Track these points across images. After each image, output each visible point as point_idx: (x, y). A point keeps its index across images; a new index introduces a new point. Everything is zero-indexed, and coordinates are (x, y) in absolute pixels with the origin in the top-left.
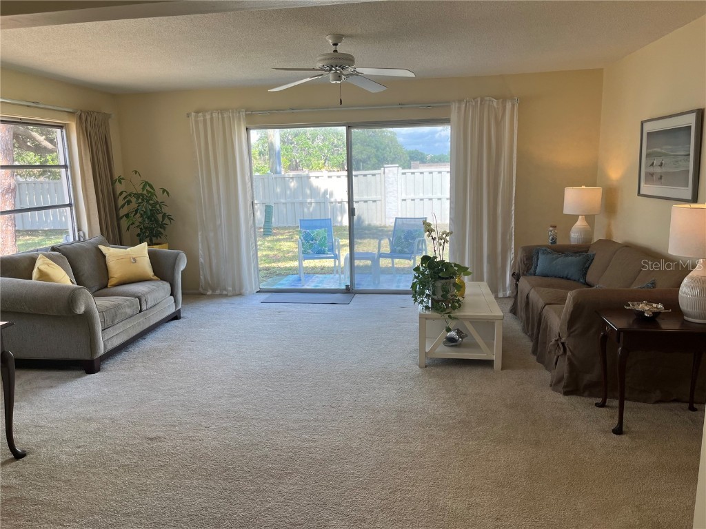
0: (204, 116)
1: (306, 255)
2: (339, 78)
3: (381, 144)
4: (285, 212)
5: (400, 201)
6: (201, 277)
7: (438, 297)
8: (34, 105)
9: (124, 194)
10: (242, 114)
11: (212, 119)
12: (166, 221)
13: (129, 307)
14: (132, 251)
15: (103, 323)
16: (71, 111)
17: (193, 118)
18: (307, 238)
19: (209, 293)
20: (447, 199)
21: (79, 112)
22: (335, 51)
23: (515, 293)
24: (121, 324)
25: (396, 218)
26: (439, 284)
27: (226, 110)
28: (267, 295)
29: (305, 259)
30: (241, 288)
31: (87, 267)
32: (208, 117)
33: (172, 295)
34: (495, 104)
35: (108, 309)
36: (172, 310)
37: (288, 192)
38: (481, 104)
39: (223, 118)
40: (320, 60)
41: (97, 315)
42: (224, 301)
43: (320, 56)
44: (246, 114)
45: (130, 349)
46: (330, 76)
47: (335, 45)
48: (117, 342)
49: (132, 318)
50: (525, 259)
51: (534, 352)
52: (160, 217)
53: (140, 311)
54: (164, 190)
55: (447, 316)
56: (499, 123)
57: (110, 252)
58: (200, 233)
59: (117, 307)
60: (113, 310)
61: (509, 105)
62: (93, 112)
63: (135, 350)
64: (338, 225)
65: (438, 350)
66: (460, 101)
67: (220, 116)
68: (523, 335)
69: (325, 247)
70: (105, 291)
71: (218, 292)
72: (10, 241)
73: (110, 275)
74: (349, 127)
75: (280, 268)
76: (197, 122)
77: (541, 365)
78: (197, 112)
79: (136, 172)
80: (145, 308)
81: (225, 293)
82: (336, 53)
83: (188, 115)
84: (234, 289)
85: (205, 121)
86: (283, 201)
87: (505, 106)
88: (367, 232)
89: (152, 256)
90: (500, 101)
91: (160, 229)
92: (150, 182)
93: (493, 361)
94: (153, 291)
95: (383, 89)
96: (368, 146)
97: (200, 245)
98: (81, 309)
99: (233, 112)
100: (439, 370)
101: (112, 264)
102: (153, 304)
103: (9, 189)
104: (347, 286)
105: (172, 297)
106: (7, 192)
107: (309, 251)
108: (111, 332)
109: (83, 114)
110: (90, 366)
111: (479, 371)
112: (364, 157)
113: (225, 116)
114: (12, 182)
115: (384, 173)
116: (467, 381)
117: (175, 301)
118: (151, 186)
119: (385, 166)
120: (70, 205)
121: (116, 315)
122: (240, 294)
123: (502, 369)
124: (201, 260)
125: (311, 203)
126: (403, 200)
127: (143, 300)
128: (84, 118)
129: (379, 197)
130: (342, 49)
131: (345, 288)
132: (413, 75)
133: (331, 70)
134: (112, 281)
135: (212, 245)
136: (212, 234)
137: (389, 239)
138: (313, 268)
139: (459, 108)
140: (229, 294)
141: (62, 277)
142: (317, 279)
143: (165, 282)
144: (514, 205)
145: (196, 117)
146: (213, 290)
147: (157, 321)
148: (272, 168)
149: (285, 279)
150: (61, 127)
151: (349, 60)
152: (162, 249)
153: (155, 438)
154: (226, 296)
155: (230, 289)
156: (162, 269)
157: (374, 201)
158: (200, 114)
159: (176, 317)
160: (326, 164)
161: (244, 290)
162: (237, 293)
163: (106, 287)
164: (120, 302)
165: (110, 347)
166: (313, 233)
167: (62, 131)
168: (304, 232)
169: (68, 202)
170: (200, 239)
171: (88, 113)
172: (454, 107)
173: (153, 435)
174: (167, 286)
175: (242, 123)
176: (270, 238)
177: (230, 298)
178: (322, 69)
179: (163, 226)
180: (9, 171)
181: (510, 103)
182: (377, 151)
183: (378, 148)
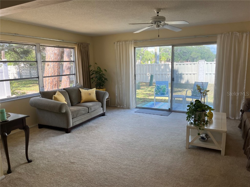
0: (120, 43)
1: (157, 95)
2: (158, 26)
3: (203, 52)
4: (159, 77)
5: (205, 74)
6: (116, 101)
7: (197, 119)
8: (63, 41)
9: (92, 71)
10: (133, 42)
11: (122, 44)
12: (106, 81)
13: (84, 111)
14: (90, 91)
15: (73, 116)
16: (75, 43)
17: (116, 44)
18: (158, 88)
19: (119, 107)
20: (214, 74)
21: (78, 43)
22: (158, 15)
23: (241, 119)
24: (80, 117)
25: (195, 82)
26: (198, 113)
27: (127, 41)
28: (138, 109)
29: (156, 96)
30: (129, 106)
31: (74, 96)
32: (121, 43)
33: (102, 107)
34: (238, 35)
35: (75, 111)
36: (102, 112)
37: (161, 70)
38: (231, 35)
39: (126, 44)
40: (151, 20)
41: (70, 113)
42: (122, 110)
43: (151, 18)
44: (134, 42)
45: (83, 126)
46: (155, 26)
47: (158, 13)
48: (78, 123)
49: (85, 115)
50: (247, 104)
51: (244, 149)
52: (104, 79)
53: (88, 113)
54: (105, 70)
55: (198, 128)
56: (240, 43)
57: (83, 91)
58: (116, 85)
59: (79, 111)
60: (77, 112)
61: (245, 35)
62: (83, 43)
63: (85, 126)
64: (179, 83)
65: (195, 142)
66: (222, 34)
67: (125, 43)
68: (241, 138)
69: (165, 92)
70: (79, 104)
71: (122, 107)
72: (68, 84)
73: (82, 99)
74: (173, 46)
75: (149, 99)
76: (117, 45)
77: (245, 156)
78: (117, 42)
79: (96, 63)
80: (90, 111)
81: (124, 107)
82: (158, 16)
83: (114, 43)
84: (127, 106)
85: (120, 45)
86: (158, 73)
87: (243, 35)
88: (189, 86)
89: (97, 93)
90: (241, 33)
91: (103, 83)
92: (100, 67)
93: (221, 151)
94: (94, 105)
95: (181, 30)
96: (198, 52)
97: (116, 89)
98: (64, 111)
99: (129, 41)
100: (194, 151)
101: (83, 95)
102: (94, 110)
103: (69, 68)
104: (169, 108)
105: (102, 108)
106: (68, 69)
107: (158, 93)
108: (75, 120)
109: (79, 44)
110: (67, 131)
111: (213, 154)
112: (196, 57)
113: (127, 43)
114: (70, 65)
115: (199, 63)
116: (206, 158)
117: (103, 110)
118: (100, 68)
119: (199, 60)
120: (74, 74)
121: (78, 114)
122: (129, 108)
123: (225, 155)
124: (116, 95)
125: (169, 74)
126: (206, 74)
127: (90, 108)
128: (80, 45)
129: (196, 73)
130: (160, 14)
131: (168, 109)
132: (188, 23)
133: (155, 23)
134: (82, 101)
135: (120, 90)
136: (120, 86)
137: (191, 90)
138: (161, 100)
139: (221, 37)
140: (125, 108)
141: (62, 99)
142: (161, 104)
143: (99, 103)
144: (245, 79)
145: (117, 44)
146: (120, 106)
147: (95, 116)
148: (155, 61)
149: (149, 103)
150: (73, 48)
151: (163, 19)
152: (101, 90)
153: (73, 163)
154: (124, 108)
155: (125, 106)
156: (99, 98)
157: (194, 74)
158: (119, 43)
159: (103, 115)
160: (181, 59)
161: (130, 107)
162: (128, 107)
163: (80, 103)
164: (80, 109)
165: (75, 124)
166: (160, 86)
167: (73, 50)
168: (157, 86)
169: (74, 73)
170: (116, 87)
171: (82, 44)
172: (219, 37)
173: (72, 161)
174: (100, 104)
175: (132, 45)
176: (151, 87)
177: (125, 109)
178: (152, 23)
179: (104, 82)
180: (69, 62)
181: (245, 34)
182: (201, 54)
183: (202, 54)
